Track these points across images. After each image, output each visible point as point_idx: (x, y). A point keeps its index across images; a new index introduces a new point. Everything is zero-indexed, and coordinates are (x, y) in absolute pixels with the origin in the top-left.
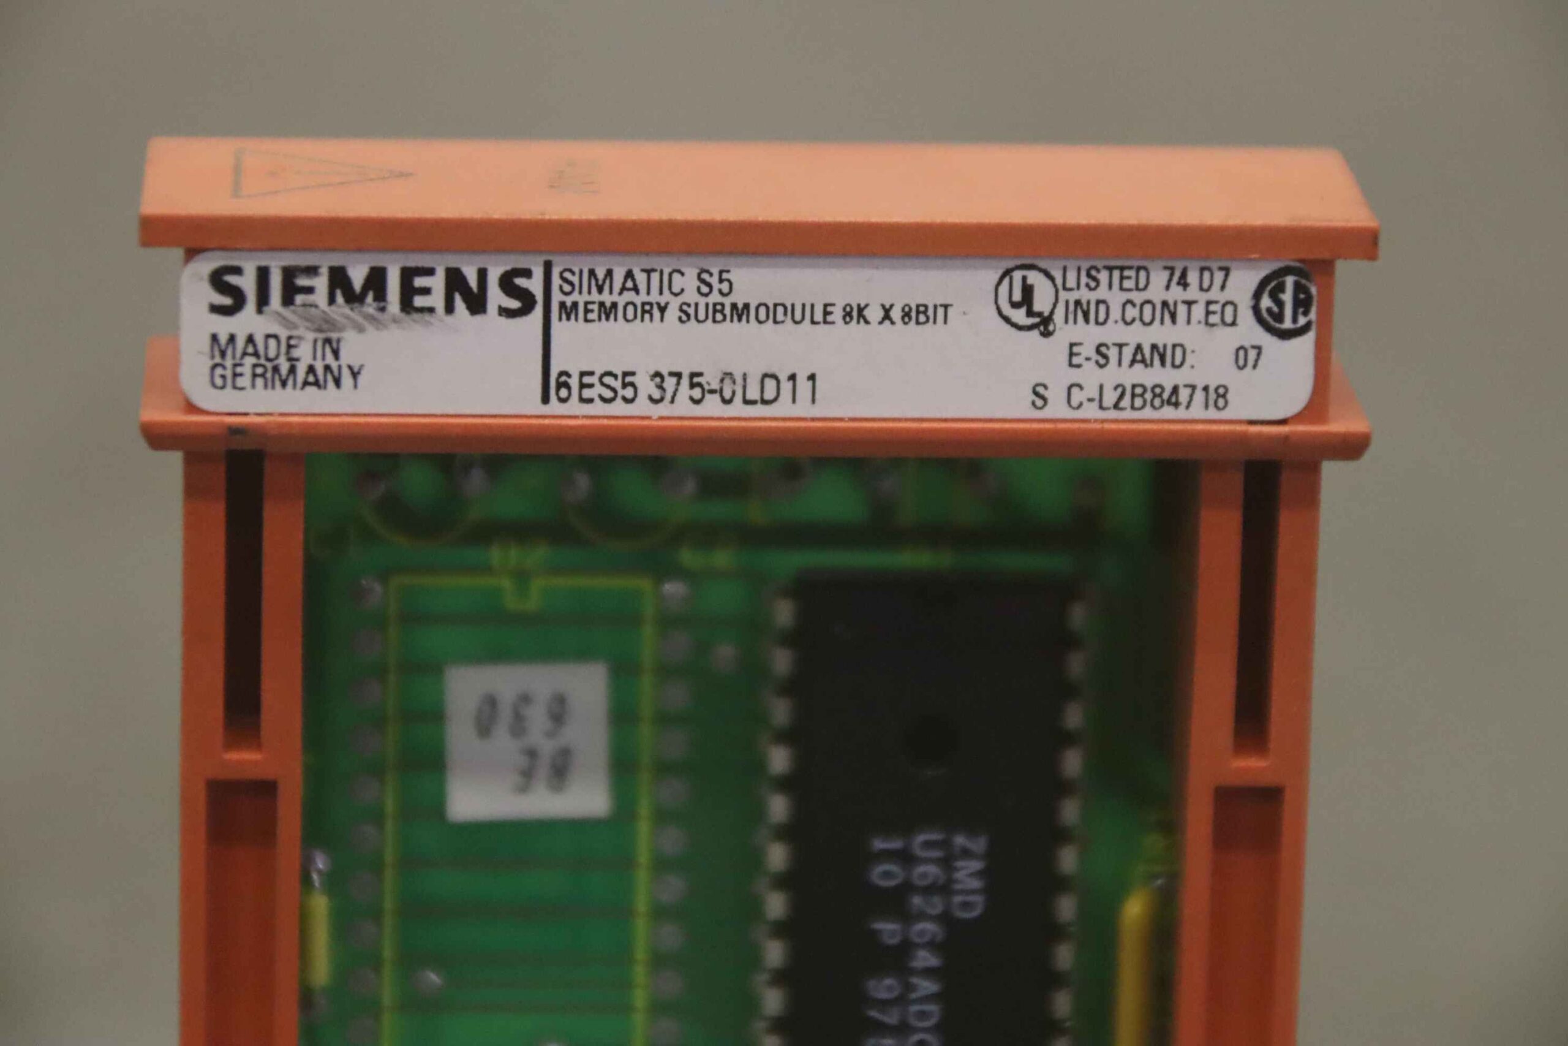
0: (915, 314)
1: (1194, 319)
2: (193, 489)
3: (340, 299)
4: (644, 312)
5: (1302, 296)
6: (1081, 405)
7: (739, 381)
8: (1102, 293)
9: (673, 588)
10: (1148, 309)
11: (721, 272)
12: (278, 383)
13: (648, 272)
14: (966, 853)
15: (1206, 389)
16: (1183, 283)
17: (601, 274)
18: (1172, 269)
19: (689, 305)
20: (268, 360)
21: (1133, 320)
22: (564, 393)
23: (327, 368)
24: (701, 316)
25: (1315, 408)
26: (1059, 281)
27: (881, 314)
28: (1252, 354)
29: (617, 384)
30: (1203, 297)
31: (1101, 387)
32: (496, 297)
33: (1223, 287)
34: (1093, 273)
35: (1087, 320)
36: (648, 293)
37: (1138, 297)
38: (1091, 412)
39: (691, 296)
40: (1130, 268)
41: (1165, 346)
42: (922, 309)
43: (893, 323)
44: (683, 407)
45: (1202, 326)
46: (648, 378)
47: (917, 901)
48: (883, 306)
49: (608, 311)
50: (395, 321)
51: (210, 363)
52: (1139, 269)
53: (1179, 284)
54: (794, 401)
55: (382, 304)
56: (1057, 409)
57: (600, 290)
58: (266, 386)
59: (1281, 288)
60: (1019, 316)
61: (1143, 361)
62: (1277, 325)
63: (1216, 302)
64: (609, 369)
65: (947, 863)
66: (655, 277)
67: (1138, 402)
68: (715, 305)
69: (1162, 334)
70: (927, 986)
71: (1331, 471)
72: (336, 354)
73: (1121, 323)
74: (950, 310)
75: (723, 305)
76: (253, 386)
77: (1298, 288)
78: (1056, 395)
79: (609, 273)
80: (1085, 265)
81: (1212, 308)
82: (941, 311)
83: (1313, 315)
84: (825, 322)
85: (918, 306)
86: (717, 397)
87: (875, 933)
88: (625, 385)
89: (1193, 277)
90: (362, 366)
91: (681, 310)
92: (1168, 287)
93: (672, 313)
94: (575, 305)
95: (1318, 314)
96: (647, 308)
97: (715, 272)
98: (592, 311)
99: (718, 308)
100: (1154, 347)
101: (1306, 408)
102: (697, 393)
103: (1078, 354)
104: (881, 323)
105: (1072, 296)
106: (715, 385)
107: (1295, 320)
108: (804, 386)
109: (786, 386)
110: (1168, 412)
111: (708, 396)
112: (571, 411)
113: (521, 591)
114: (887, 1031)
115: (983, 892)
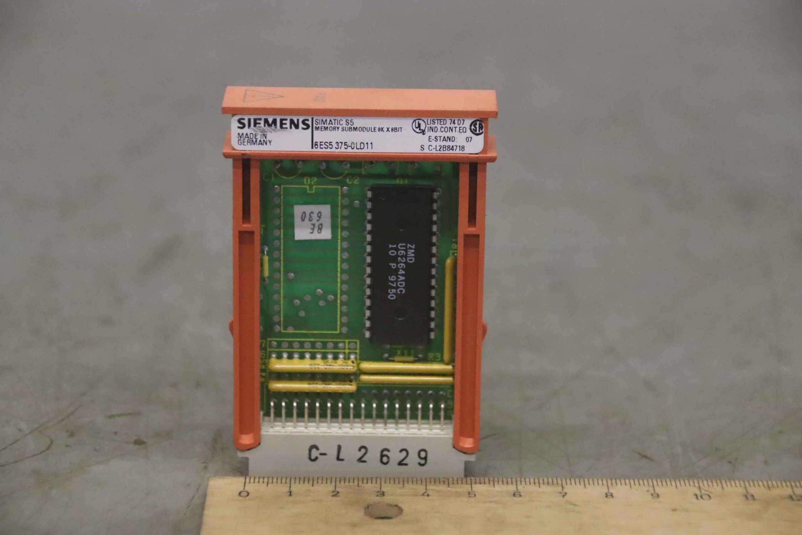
0: (395, 130)
2: (234, 167)
3: (266, 125)
4: (334, 129)
5: (481, 126)
6: (431, 150)
7: (355, 144)
8: (436, 125)
9: (346, 188)
10: (446, 129)
11: (351, 120)
12: (253, 144)
13: (335, 120)
14: (410, 248)
15: (460, 146)
16: (454, 123)
17: (324, 120)
18: (451, 120)
19: (344, 127)
20: (251, 139)
21: (443, 131)
22: (316, 146)
23: (264, 141)
24: (347, 130)
25: (484, 151)
26: (426, 123)
27: (387, 129)
28: (470, 139)
29: (328, 145)
30: (458, 126)
31: (436, 146)
32: (301, 125)
33: (463, 124)
34: (434, 121)
35: (433, 131)
36: (335, 124)
37: (444, 126)
38: (434, 151)
39: (344, 125)
40: (442, 120)
41: (450, 137)
42: (396, 129)
43: (389, 131)
44: (343, 150)
45: (458, 132)
46: (335, 143)
47: (399, 258)
48: (387, 128)
49: (326, 129)
50: (279, 130)
51: (238, 139)
52: (444, 120)
53: (453, 123)
54: (368, 148)
55: (276, 127)
56: (426, 151)
57: (324, 124)
58: (250, 145)
59: (476, 124)
60: (418, 130)
61: (445, 140)
62: (475, 132)
63: (461, 127)
64: (326, 141)
65: (406, 251)
66: (336, 121)
67: (444, 149)
68: (350, 127)
69: (450, 134)
70: (402, 278)
71: (488, 164)
72: (266, 138)
73: (440, 132)
74: (402, 129)
75: (351, 127)
76: (247, 144)
77: (480, 124)
78: (426, 147)
79: (326, 120)
80: (432, 119)
81: (461, 128)
82: (400, 129)
83: (483, 130)
84: (374, 131)
85: (395, 128)
86: (350, 148)
87: (390, 266)
88: (330, 145)
89: (456, 122)
90: (271, 140)
91: (342, 128)
92: (451, 124)
93: (340, 129)
94: (319, 127)
96: (335, 128)
97: (350, 120)
98: (322, 129)
99: (350, 128)
100: (448, 137)
101: (482, 151)
102: (346, 147)
103: (431, 139)
104: (387, 131)
105: (429, 126)
106: (350, 145)
107: (479, 131)
108: (370, 145)
109: (366, 145)
110: (451, 151)
111: (348, 147)
112: (318, 151)
113: (311, 189)
114: (393, 288)
115: (414, 257)
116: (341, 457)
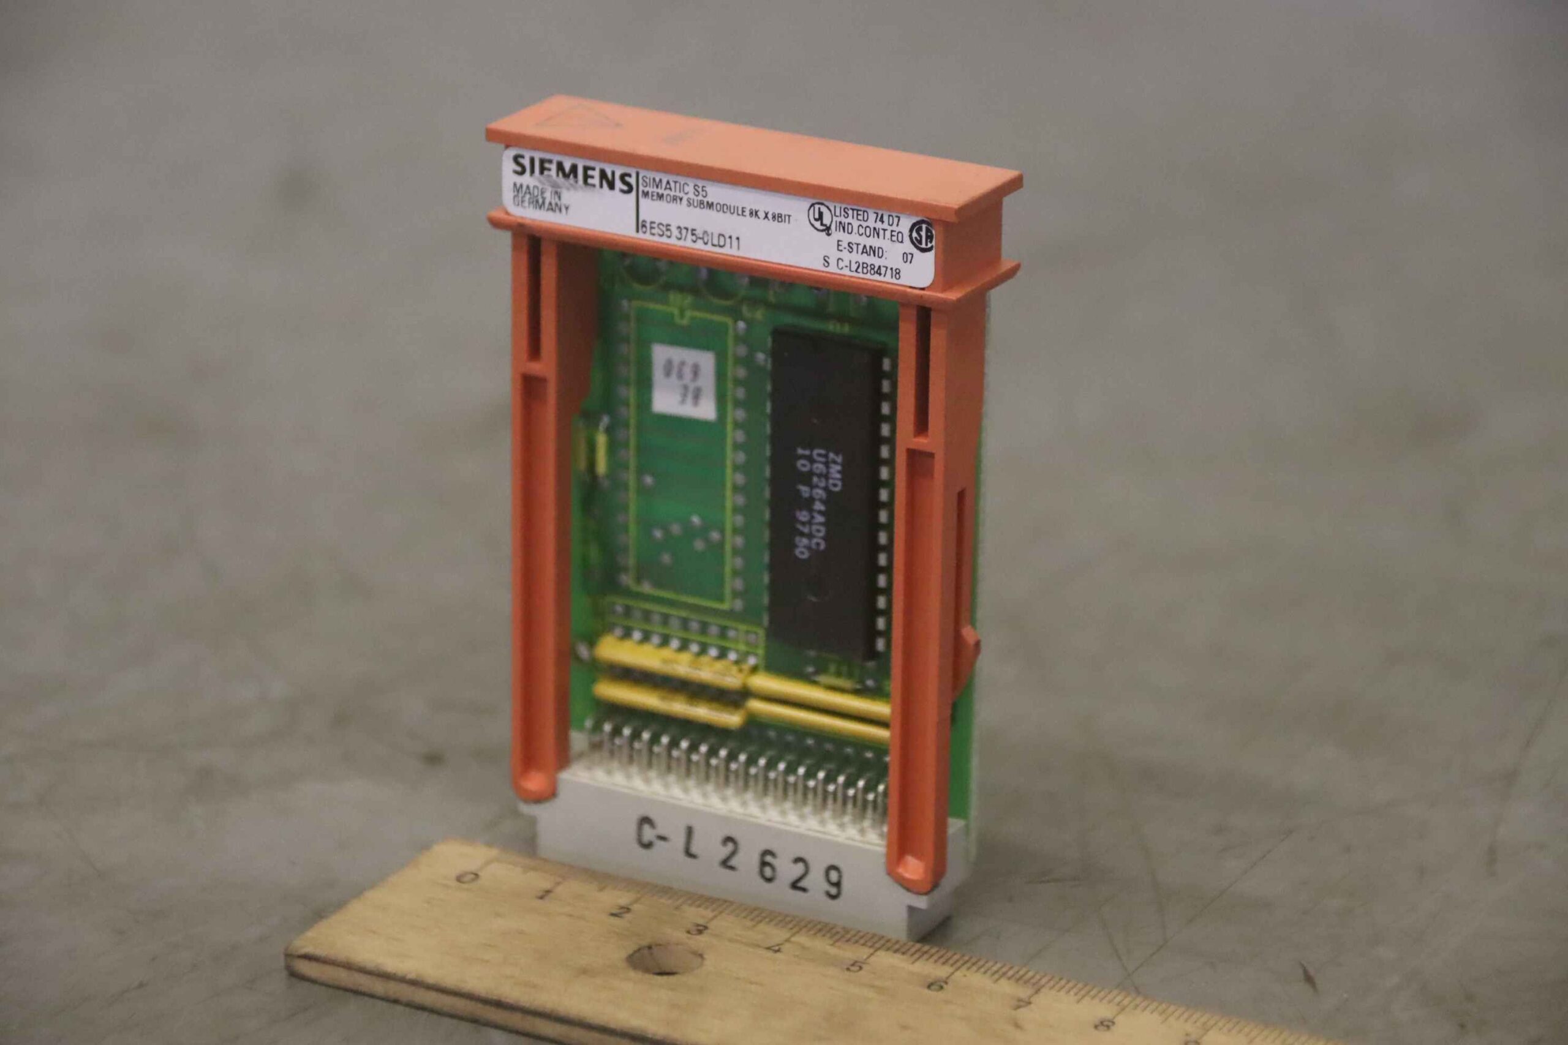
0: (778, 217)
1: (886, 238)
2: (515, 248)
3: (561, 175)
4: (674, 199)
5: (929, 234)
6: (842, 268)
7: (710, 236)
8: (850, 220)
9: (741, 325)
10: (868, 229)
11: (703, 187)
12: (538, 208)
13: (676, 182)
14: (835, 462)
15: (892, 269)
16: (882, 221)
17: (657, 180)
18: (877, 214)
19: (691, 199)
20: (535, 197)
21: (862, 234)
22: (644, 229)
23: (556, 204)
24: (695, 204)
25: (936, 286)
27: (764, 215)
28: (910, 257)
29: (664, 229)
30: (890, 228)
31: (850, 261)
32: (618, 184)
33: (898, 225)
34: (846, 210)
35: (844, 231)
36: (675, 191)
37: (864, 224)
38: (846, 272)
39: (691, 196)
40: (861, 211)
41: (875, 247)
42: (780, 216)
43: (769, 220)
44: (689, 243)
45: (890, 241)
46: (676, 228)
47: (815, 479)
48: (765, 212)
49: (660, 197)
51: (514, 195)
52: (864, 212)
53: (880, 221)
54: (731, 247)
56: (833, 268)
57: (657, 187)
58: (534, 208)
59: (920, 229)
60: (818, 224)
61: (866, 252)
62: (920, 246)
63: (895, 231)
64: (660, 222)
65: (827, 464)
66: (678, 185)
67: (865, 271)
68: (701, 201)
69: (874, 242)
70: (820, 519)
72: (560, 198)
73: (857, 235)
74: (791, 218)
75: (703, 201)
76: (529, 207)
77: (928, 230)
78: (833, 261)
79: (661, 181)
80: (843, 206)
81: (893, 233)
82: (787, 217)
83: (934, 243)
84: (743, 215)
85: (778, 214)
86: (702, 241)
87: (799, 491)
88: (668, 230)
89: (885, 218)
90: (569, 205)
91: (688, 201)
92: (876, 221)
93: (685, 201)
94: (648, 192)
97: (701, 186)
98: (654, 196)
99: (702, 203)
100: (871, 247)
101: (932, 284)
102: (694, 238)
103: (841, 245)
104: (764, 219)
105: (839, 219)
106: (701, 236)
107: (927, 245)
108: (735, 242)
109: (728, 240)
110: (876, 277)
111: (698, 240)
112: (647, 238)
113: (682, 315)
114: (802, 534)
115: (842, 480)
116: (694, 849)
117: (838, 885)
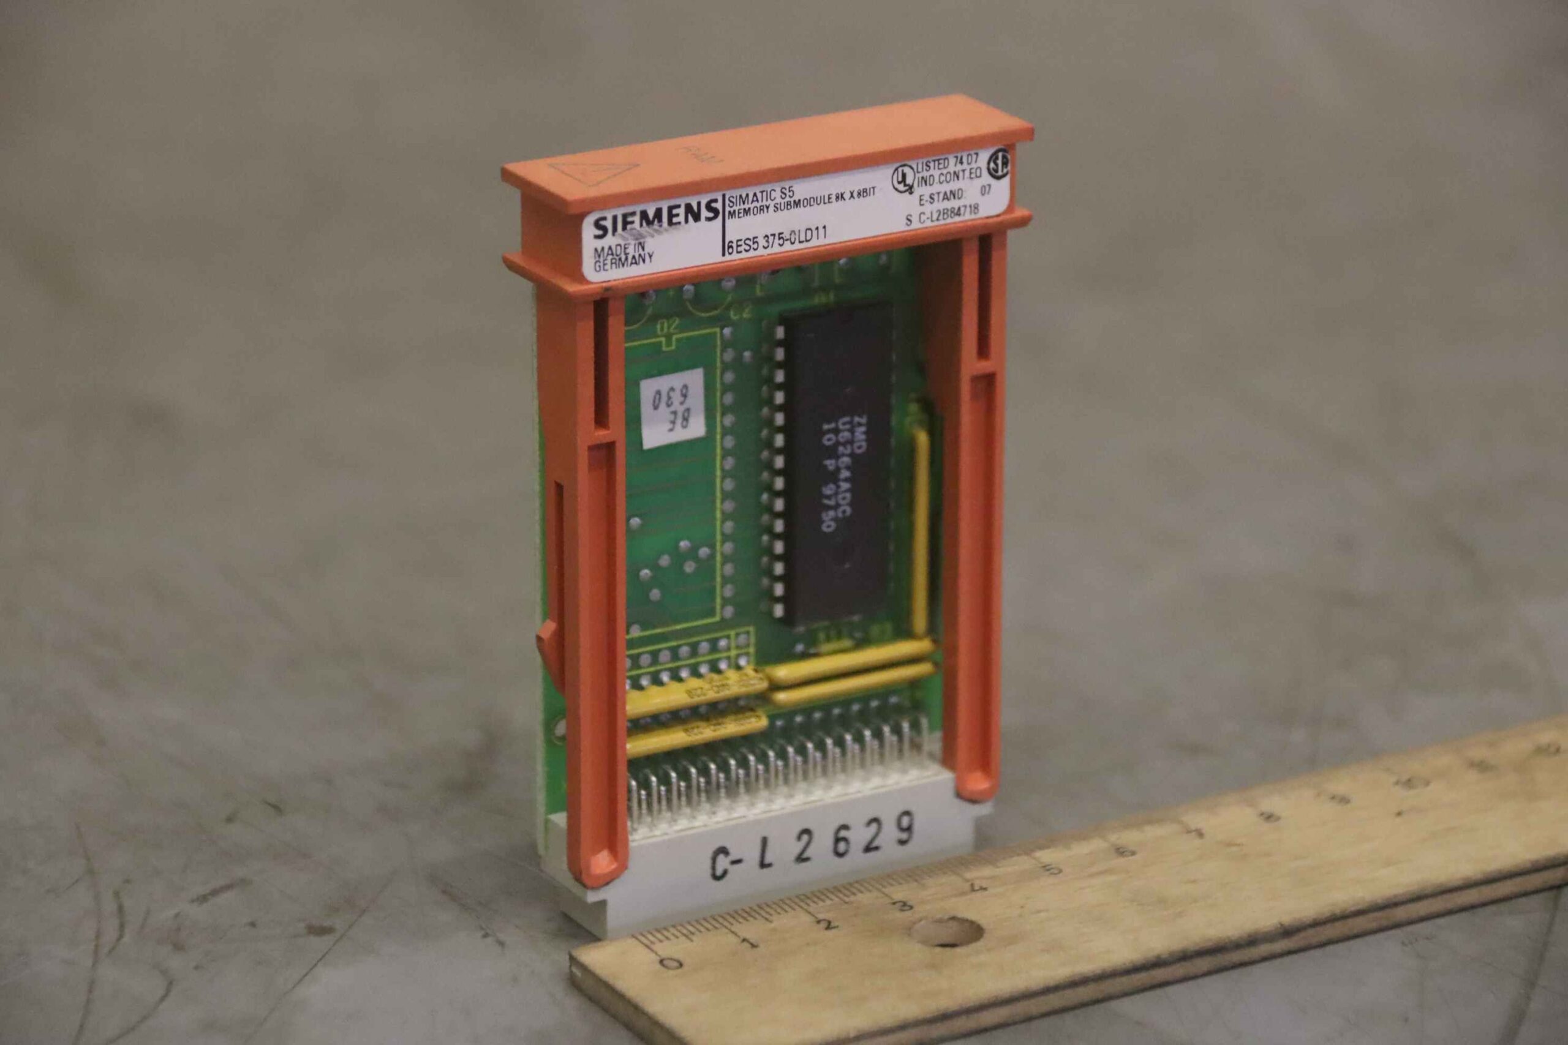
0: (863, 193)
1: (966, 177)
3: (644, 224)
4: (761, 210)
5: (1005, 160)
6: (924, 221)
7: (797, 233)
8: (932, 172)
9: (727, 331)
10: (948, 176)
11: (790, 188)
12: (621, 266)
13: (762, 192)
14: (860, 424)
15: (970, 206)
16: (961, 163)
17: (744, 196)
18: (957, 157)
19: (777, 204)
20: (617, 255)
21: (943, 182)
22: (730, 250)
23: (640, 255)
24: (782, 207)
25: (1010, 208)
26: (915, 170)
27: (849, 195)
28: (987, 189)
29: (750, 243)
30: (968, 167)
31: (932, 212)
32: (705, 213)
34: (928, 164)
35: (926, 184)
36: (762, 201)
37: (945, 171)
38: (929, 224)
39: (778, 200)
40: (941, 159)
41: (955, 191)
42: (865, 191)
43: (854, 198)
44: (776, 249)
45: (969, 179)
46: (762, 238)
47: (841, 449)
48: (851, 192)
49: (747, 212)
50: (666, 230)
51: (594, 261)
52: (945, 159)
53: (959, 163)
54: (818, 238)
56: (916, 225)
57: (744, 203)
58: (616, 268)
59: (997, 158)
60: (901, 187)
61: (947, 198)
63: (974, 169)
64: (747, 237)
65: (852, 430)
66: (765, 194)
67: (946, 216)
68: (787, 202)
69: (954, 186)
70: (845, 486)
71: (1011, 234)
72: (643, 249)
73: (939, 184)
74: (875, 189)
75: (790, 202)
76: (611, 268)
77: (1004, 157)
78: (915, 219)
79: (747, 195)
80: (925, 161)
81: (972, 171)
82: (872, 190)
83: (1009, 168)
84: (829, 202)
85: (864, 189)
86: (789, 242)
87: (826, 466)
88: (754, 243)
89: (965, 160)
90: (653, 253)
91: (775, 207)
92: (955, 165)
93: (772, 209)
94: (734, 211)
95: (1011, 169)
96: (762, 208)
97: (787, 188)
98: (741, 213)
99: (789, 204)
100: (951, 192)
101: (1007, 208)
102: (781, 242)
103: (923, 200)
104: (850, 199)
105: (920, 175)
106: (788, 237)
107: (1002, 171)
108: (821, 231)
109: (815, 232)
110: (957, 219)
111: (785, 242)
112: (734, 257)
113: (669, 344)
114: (829, 508)
115: (867, 440)
116: (767, 860)
117: (909, 829)
